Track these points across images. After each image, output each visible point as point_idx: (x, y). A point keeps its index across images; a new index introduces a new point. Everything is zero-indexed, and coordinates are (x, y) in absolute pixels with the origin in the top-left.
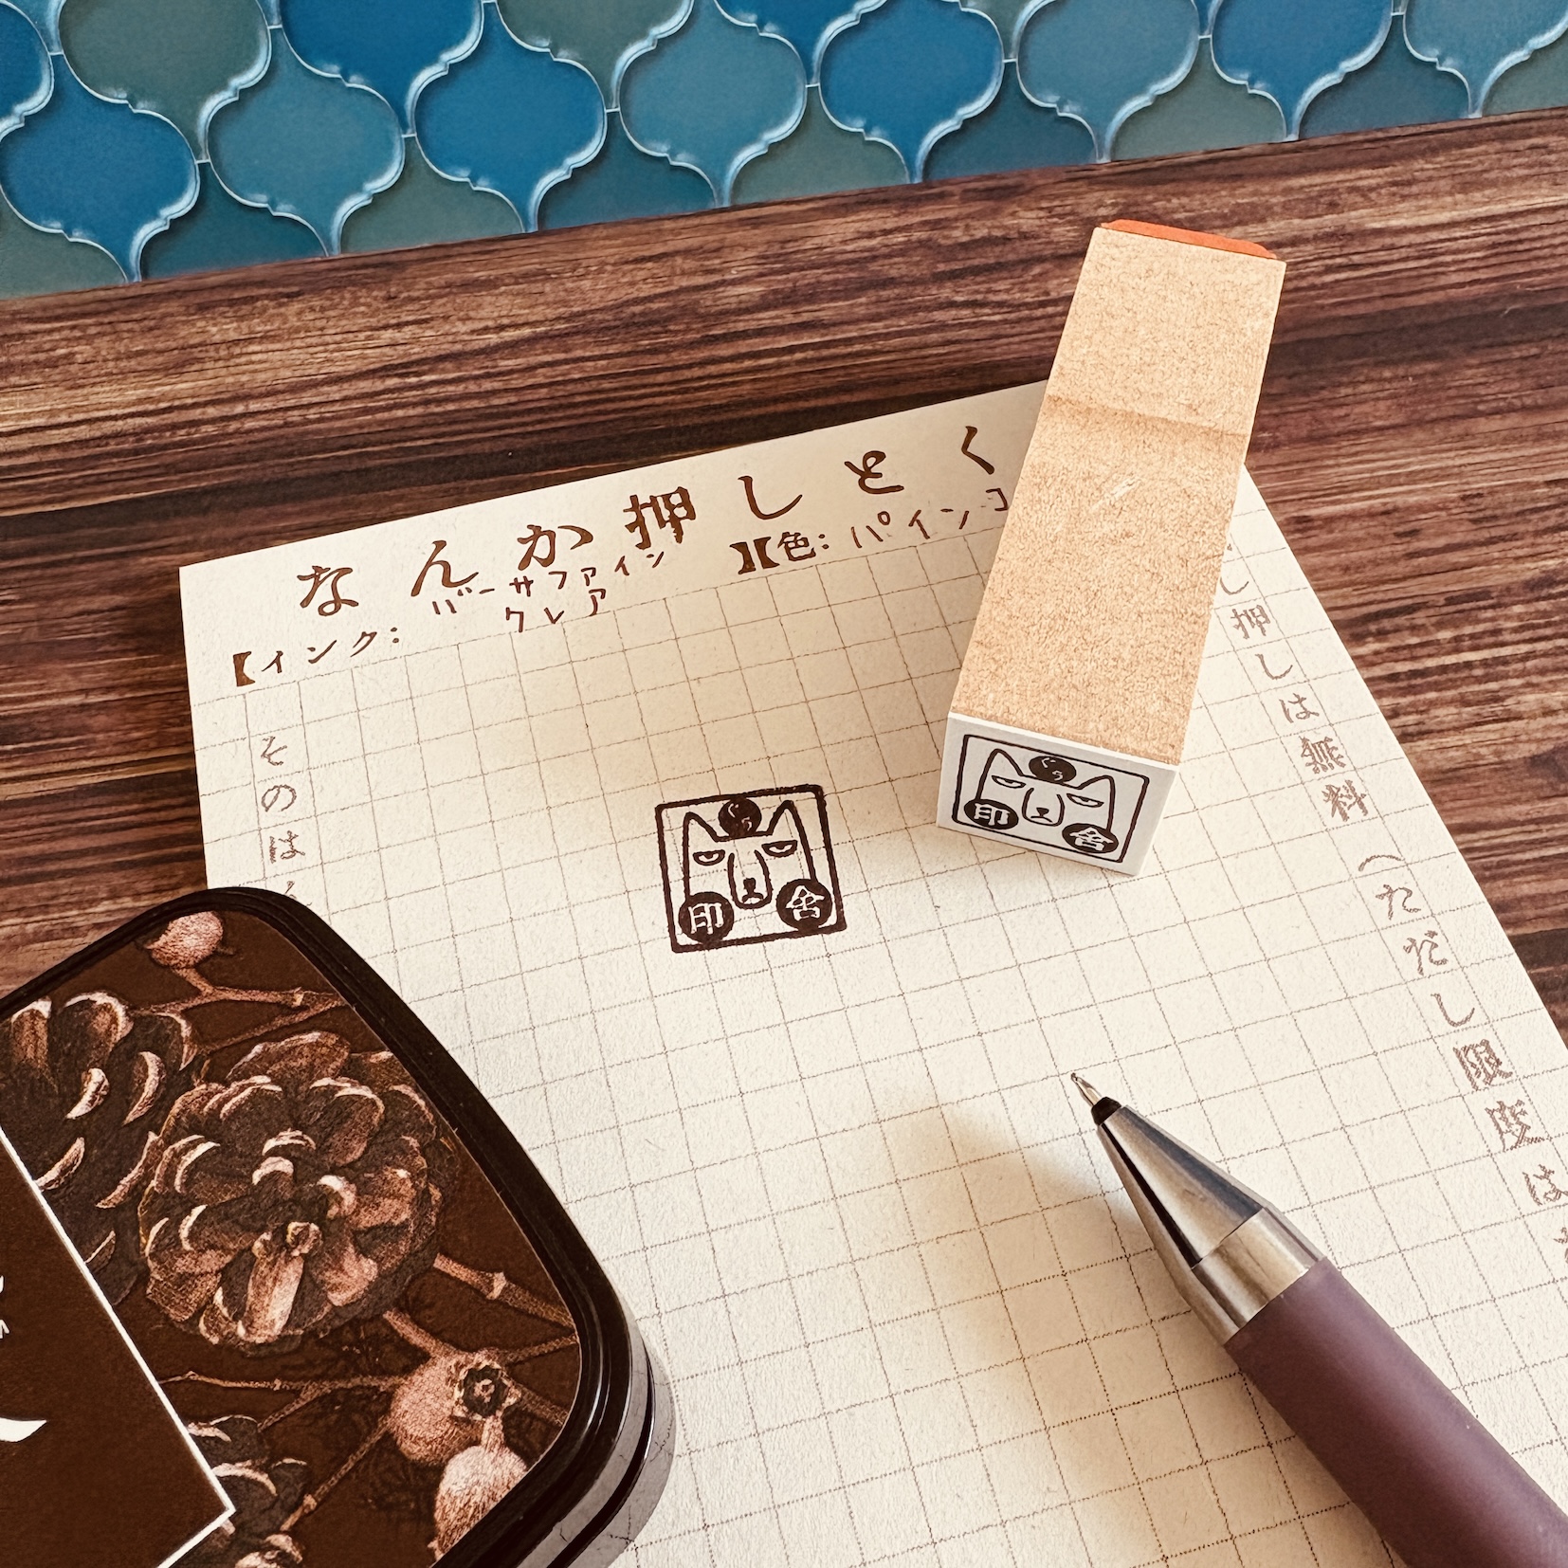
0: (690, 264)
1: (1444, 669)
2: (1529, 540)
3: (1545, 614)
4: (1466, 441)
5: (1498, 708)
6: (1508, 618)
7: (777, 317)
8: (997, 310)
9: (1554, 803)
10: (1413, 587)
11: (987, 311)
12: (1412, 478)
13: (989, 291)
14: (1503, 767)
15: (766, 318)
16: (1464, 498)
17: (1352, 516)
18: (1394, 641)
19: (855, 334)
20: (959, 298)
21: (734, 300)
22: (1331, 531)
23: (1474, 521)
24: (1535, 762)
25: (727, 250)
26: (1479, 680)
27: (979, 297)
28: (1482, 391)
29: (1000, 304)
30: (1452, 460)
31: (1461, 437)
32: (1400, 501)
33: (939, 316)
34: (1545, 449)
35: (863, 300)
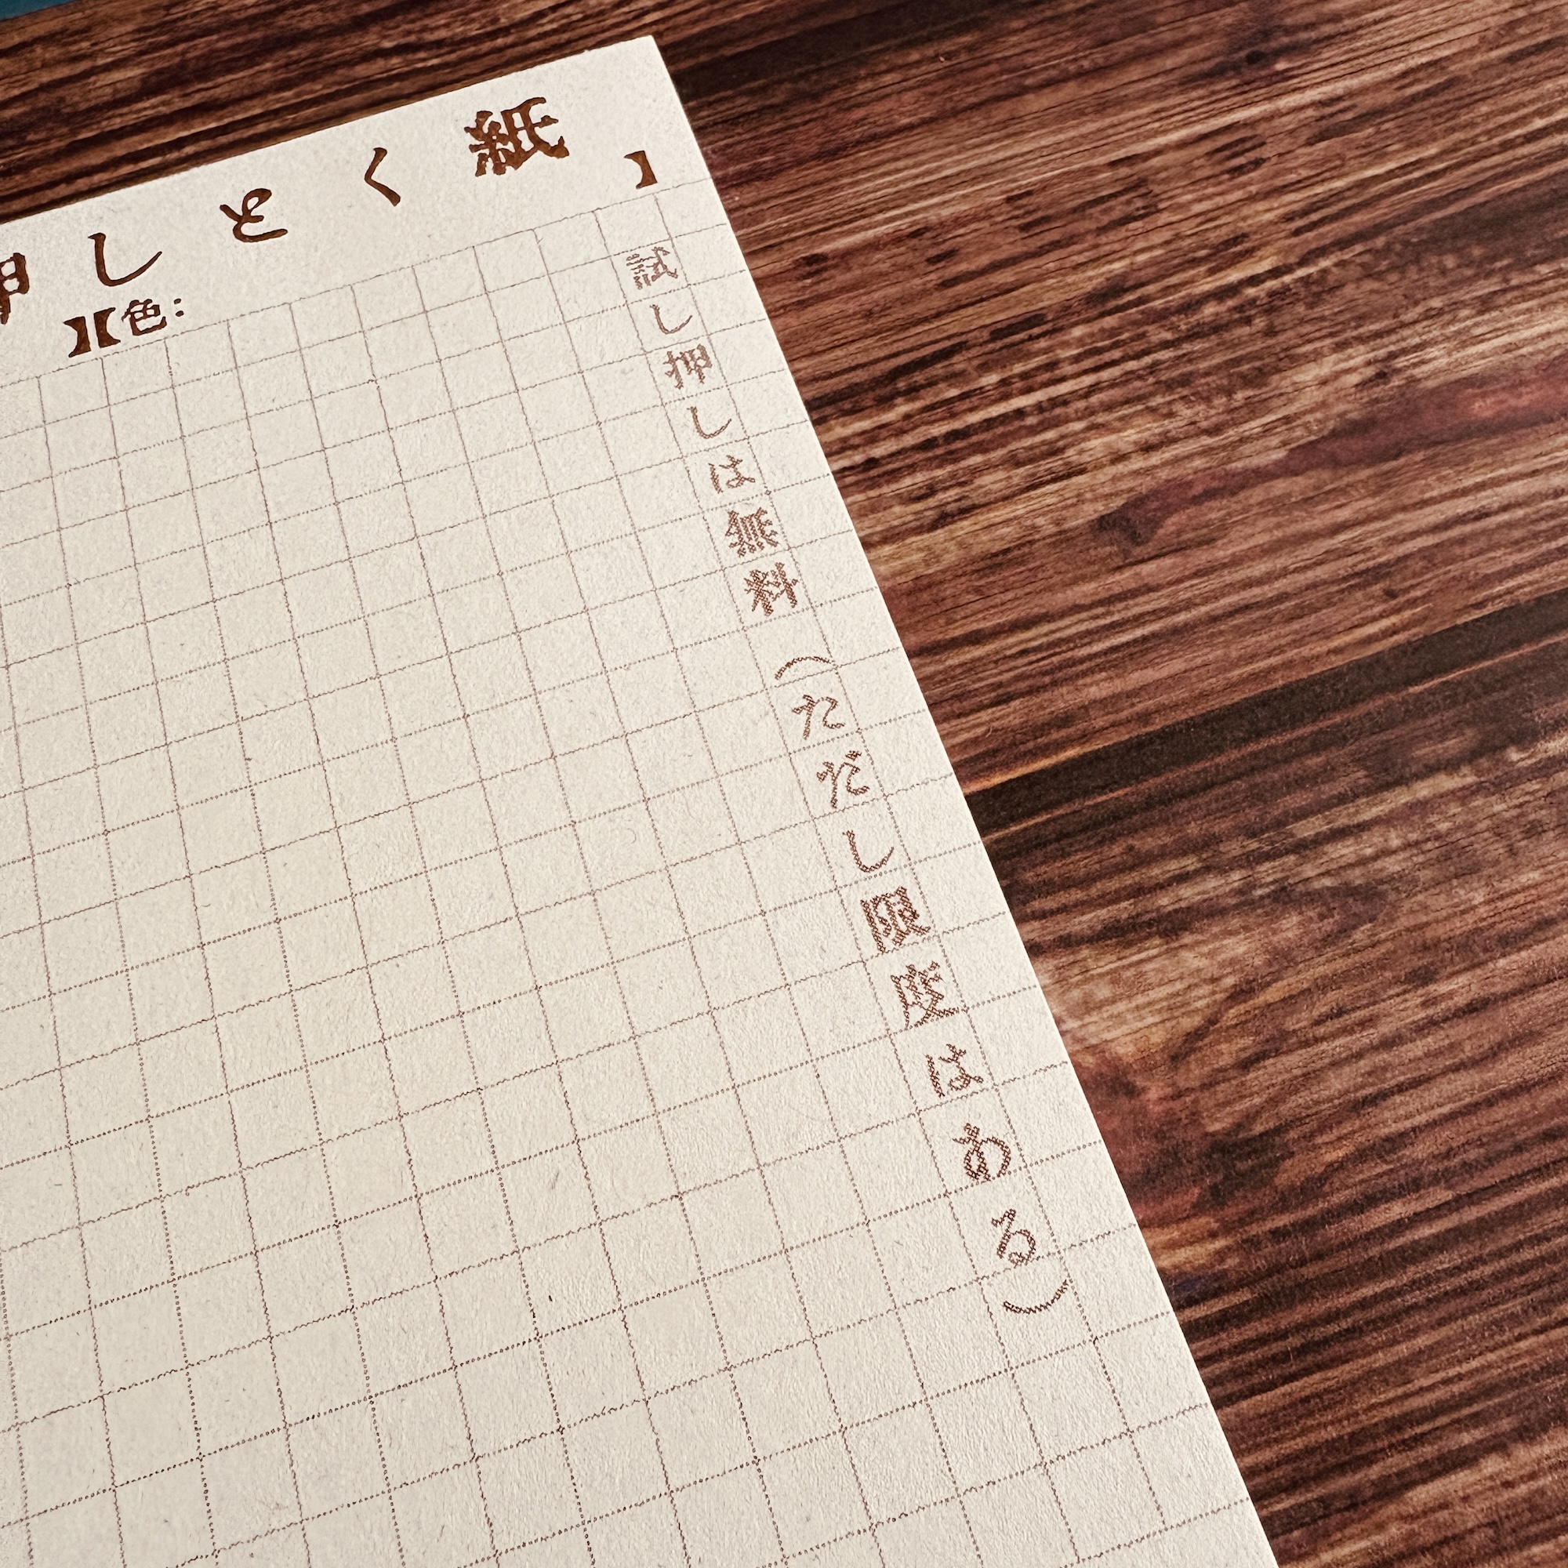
0: (54, 52)
1: (989, 424)
2: (1090, 240)
3: (1113, 332)
4: (1011, 128)
5: (1055, 463)
6: (1066, 344)
7: (163, 103)
8: (434, 52)
9: (1128, 573)
10: (951, 325)
11: (422, 55)
12: (948, 184)
13: (425, 29)
14: (1063, 538)
15: (149, 107)
16: (1009, 200)
17: (874, 246)
18: (928, 398)
19: (257, 111)
20: (387, 44)
21: (109, 90)
22: (849, 269)
23: (1024, 228)
24: (1102, 524)
25: (98, 30)
26: (1033, 431)
27: (412, 38)
28: (1029, 59)
29: (439, 43)
30: (992, 154)
31: (1004, 124)
32: (932, 217)
33: (362, 70)
34: (1108, 121)
35: (268, 65)
